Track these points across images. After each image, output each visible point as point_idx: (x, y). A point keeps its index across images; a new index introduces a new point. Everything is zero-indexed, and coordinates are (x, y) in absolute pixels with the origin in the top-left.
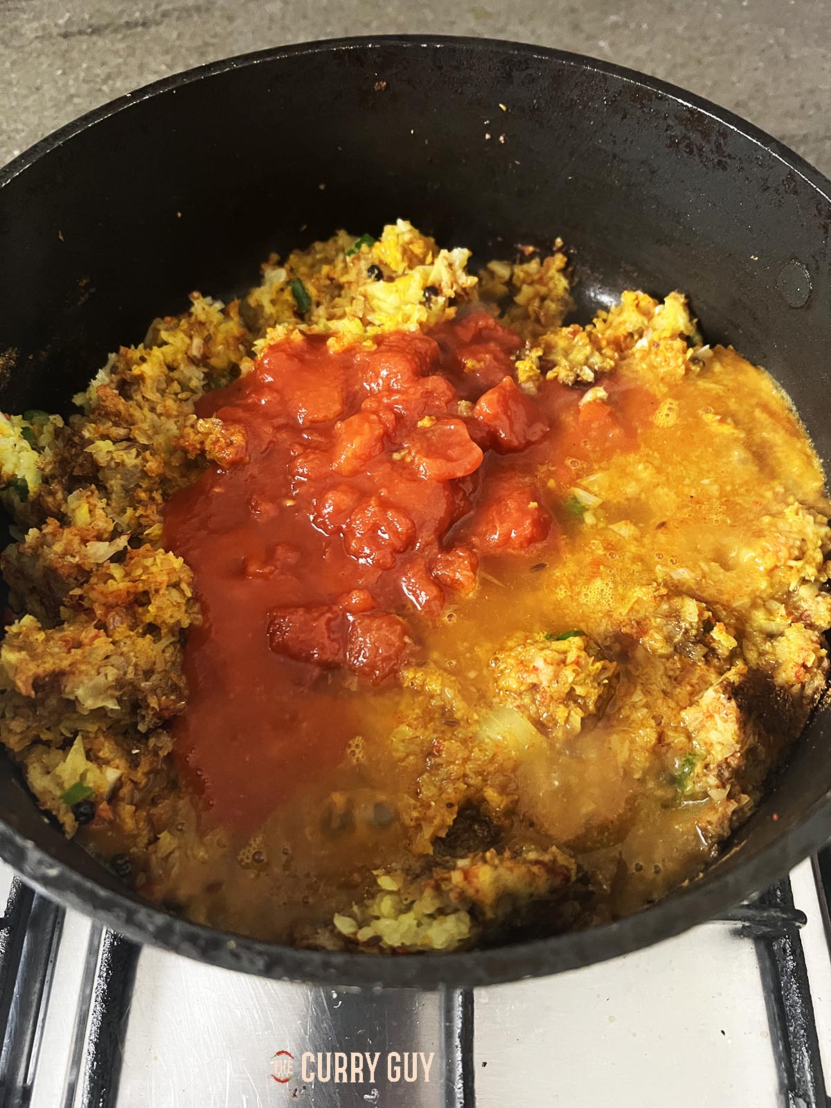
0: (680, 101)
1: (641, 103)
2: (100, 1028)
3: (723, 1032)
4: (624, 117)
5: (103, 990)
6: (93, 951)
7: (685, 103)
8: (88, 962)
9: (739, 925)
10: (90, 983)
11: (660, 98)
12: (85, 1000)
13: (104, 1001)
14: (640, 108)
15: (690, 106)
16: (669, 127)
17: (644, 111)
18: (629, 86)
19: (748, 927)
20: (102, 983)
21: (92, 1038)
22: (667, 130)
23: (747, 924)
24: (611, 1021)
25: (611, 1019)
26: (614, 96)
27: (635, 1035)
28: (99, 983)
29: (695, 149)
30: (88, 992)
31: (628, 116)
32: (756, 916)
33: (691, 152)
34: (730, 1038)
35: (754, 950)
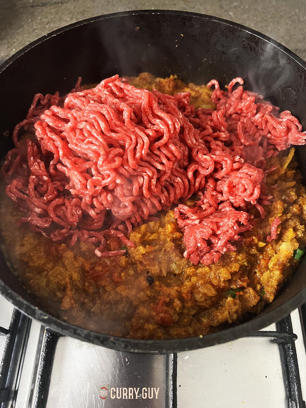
0: (247, 31)
1: (233, 33)
2: (43, 370)
3: (266, 377)
4: (227, 38)
5: (44, 356)
6: (40, 342)
7: (249, 32)
8: (38, 346)
9: (273, 338)
10: (39, 354)
11: (240, 31)
12: (37, 359)
13: (44, 360)
14: (232, 35)
15: (251, 33)
16: (243, 41)
17: (234, 36)
18: (229, 27)
19: (276, 339)
20: (44, 354)
21: (40, 373)
22: (242, 42)
23: (276, 338)
24: (226, 372)
25: (226, 371)
26: (223, 30)
27: (234, 377)
28: (42, 354)
29: (253, 48)
30: (38, 356)
31: (228, 38)
32: (279, 335)
33: (251, 50)
34: (269, 379)
35: (278, 348)
